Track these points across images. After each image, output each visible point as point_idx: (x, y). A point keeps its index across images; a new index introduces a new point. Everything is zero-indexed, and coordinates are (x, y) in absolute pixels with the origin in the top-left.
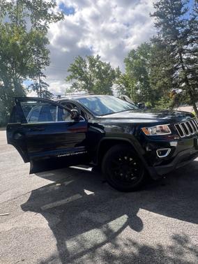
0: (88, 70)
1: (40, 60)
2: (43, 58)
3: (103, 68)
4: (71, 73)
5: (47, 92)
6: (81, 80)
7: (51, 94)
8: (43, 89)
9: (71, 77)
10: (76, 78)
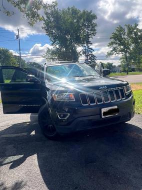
0: (126, 37)
1: (89, 32)
2: (91, 30)
3: (139, 34)
4: (112, 40)
5: (92, 55)
6: (119, 45)
7: (95, 56)
8: (90, 53)
9: (112, 43)
10: (116, 44)
